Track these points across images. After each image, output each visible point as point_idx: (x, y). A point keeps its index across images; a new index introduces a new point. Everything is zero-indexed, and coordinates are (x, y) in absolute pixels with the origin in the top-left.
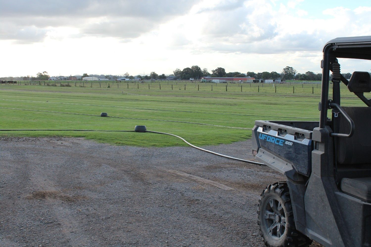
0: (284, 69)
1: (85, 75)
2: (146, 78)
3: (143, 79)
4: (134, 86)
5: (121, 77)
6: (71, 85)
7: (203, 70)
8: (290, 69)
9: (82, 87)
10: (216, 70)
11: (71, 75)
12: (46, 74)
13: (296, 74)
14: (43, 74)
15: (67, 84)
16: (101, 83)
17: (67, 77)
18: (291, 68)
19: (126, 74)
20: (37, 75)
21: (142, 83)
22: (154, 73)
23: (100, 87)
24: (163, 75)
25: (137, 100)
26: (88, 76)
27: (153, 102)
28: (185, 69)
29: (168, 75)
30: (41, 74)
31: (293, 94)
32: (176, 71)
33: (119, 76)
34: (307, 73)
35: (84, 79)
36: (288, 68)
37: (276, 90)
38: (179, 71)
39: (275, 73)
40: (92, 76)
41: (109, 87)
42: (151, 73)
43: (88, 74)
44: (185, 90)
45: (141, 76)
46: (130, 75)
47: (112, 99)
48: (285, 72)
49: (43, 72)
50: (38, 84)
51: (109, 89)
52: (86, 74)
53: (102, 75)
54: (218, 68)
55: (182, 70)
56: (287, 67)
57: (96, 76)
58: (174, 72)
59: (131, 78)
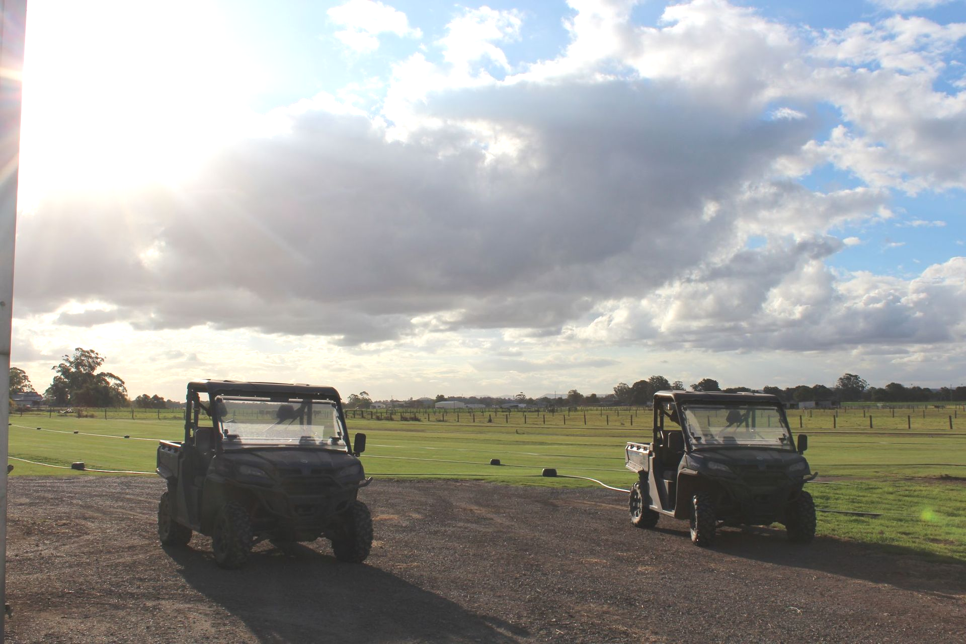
0: (841, 379)
1: (441, 398)
2: (560, 402)
3: (551, 405)
4: (536, 420)
5: (509, 401)
6: (419, 418)
7: (674, 385)
8: (852, 378)
9: (440, 421)
10: (700, 383)
11: (412, 398)
12: (365, 396)
13: (868, 387)
14: (360, 397)
15: (413, 416)
16: (476, 414)
17: (405, 402)
18: (856, 376)
19: (520, 395)
20: (349, 399)
21: (551, 414)
22: (575, 392)
23: (474, 422)
24: (594, 395)
25: (542, 443)
26: (446, 400)
27: (570, 446)
28: (636, 384)
29: (604, 397)
30: (357, 396)
32: (618, 387)
33: (505, 399)
34: (889, 386)
35: (438, 405)
36: (849, 377)
38: (625, 388)
39: (823, 387)
40: (452, 399)
41: (490, 421)
42: (569, 392)
43: (446, 397)
44: (632, 424)
45: (549, 399)
46: (528, 397)
47: (499, 442)
48: (844, 385)
49: (361, 393)
50: (360, 417)
51: (489, 424)
52: (442, 396)
53: (471, 398)
54: (704, 380)
55: (631, 386)
56: (846, 374)
57: (460, 399)
58: (615, 390)
59: (531, 401)
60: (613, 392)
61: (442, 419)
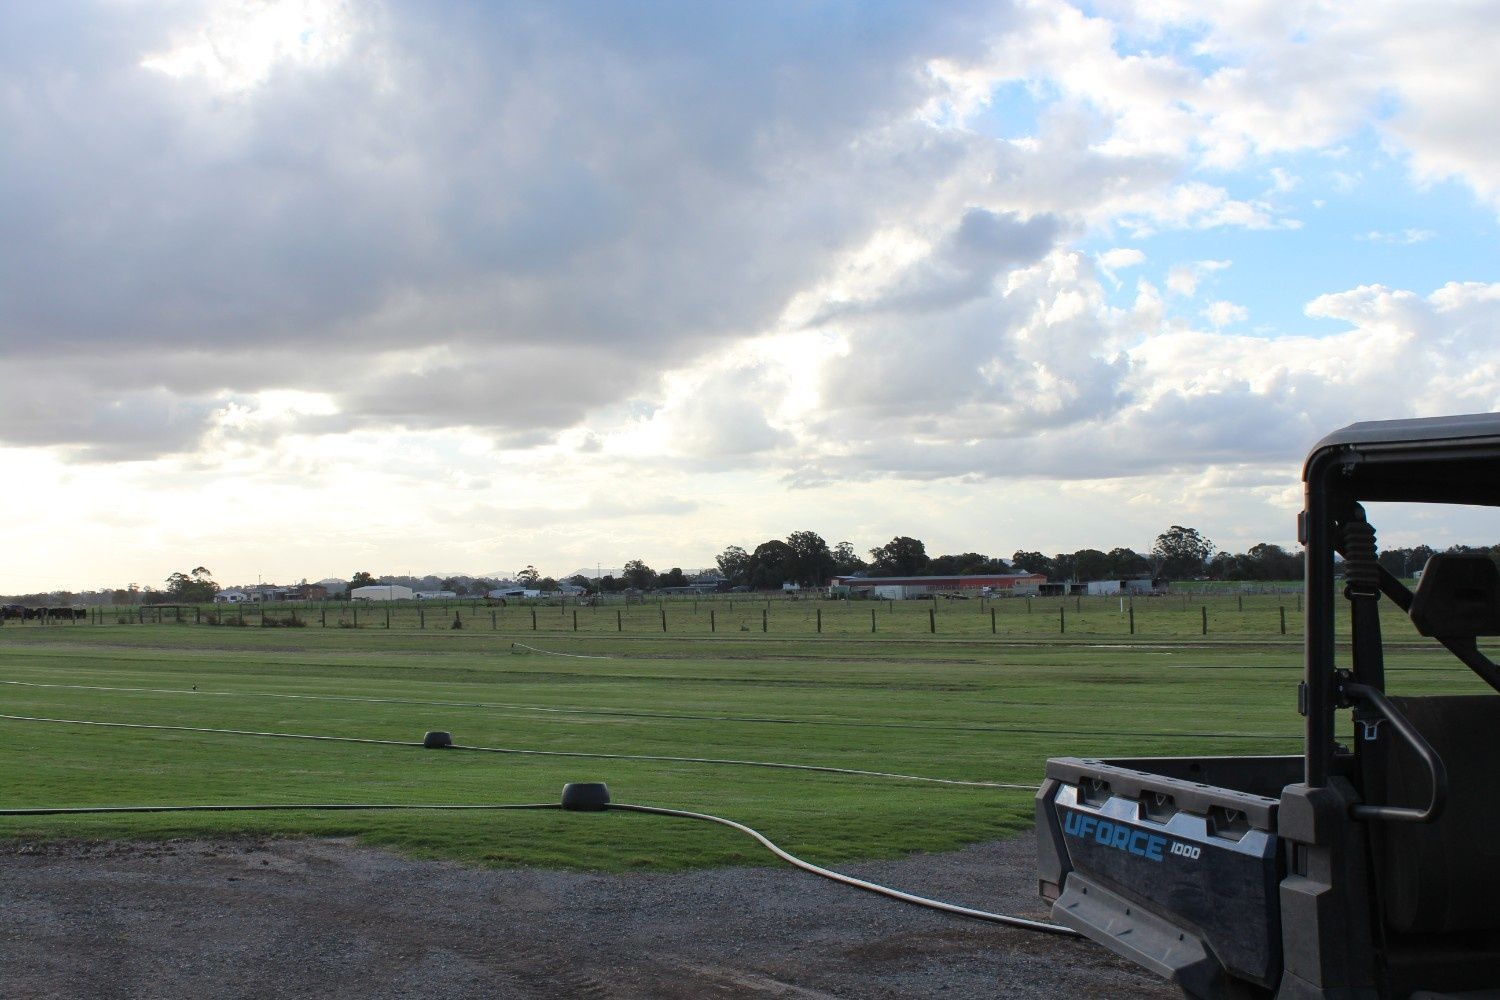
0: (1162, 536)
1: (363, 580)
2: (608, 584)
3: (594, 590)
4: (557, 622)
5: (505, 584)
6: (303, 621)
7: (837, 550)
8: (1185, 535)
9: (348, 627)
10: (887, 547)
11: (305, 580)
12: (204, 577)
13: (1213, 554)
14: (193, 578)
15: (288, 615)
16: (425, 611)
17: (289, 588)
18: (1191, 531)
19: (526, 572)
20: (169, 583)
21: (592, 609)
22: (638, 564)
23: (423, 627)
24: (677, 572)
25: (568, 677)
26: (373, 583)
27: (635, 684)
28: (763, 548)
29: (697, 573)
30: (185, 576)
31: (1203, 636)
32: (726, 553)
33: (497, 581)
34: (1255, 549)
35: (356, 593)
36: (1178, 533)
37: (1135, 621)
38: (739, 557)
39: (1128, 552)
40: (387, 581)
41: (457, 625)
42: (627, 565)
43: (375, 576)
44: (765, 630)
45: (586, 579)
46: (542, 576)
47: (469, 675)
48: (1168, 549)
49: (194, 572)
50: (174, 619)
51: (455, 632)
52: (365, 576)
53: (428, 578)
54: (896, 539)
55: (751, 553)
56: (1173, 527)
57: (404, 582)
58: (719, 561)
59: (549, 585)
60: (715, 565)
61: (353, 623)
